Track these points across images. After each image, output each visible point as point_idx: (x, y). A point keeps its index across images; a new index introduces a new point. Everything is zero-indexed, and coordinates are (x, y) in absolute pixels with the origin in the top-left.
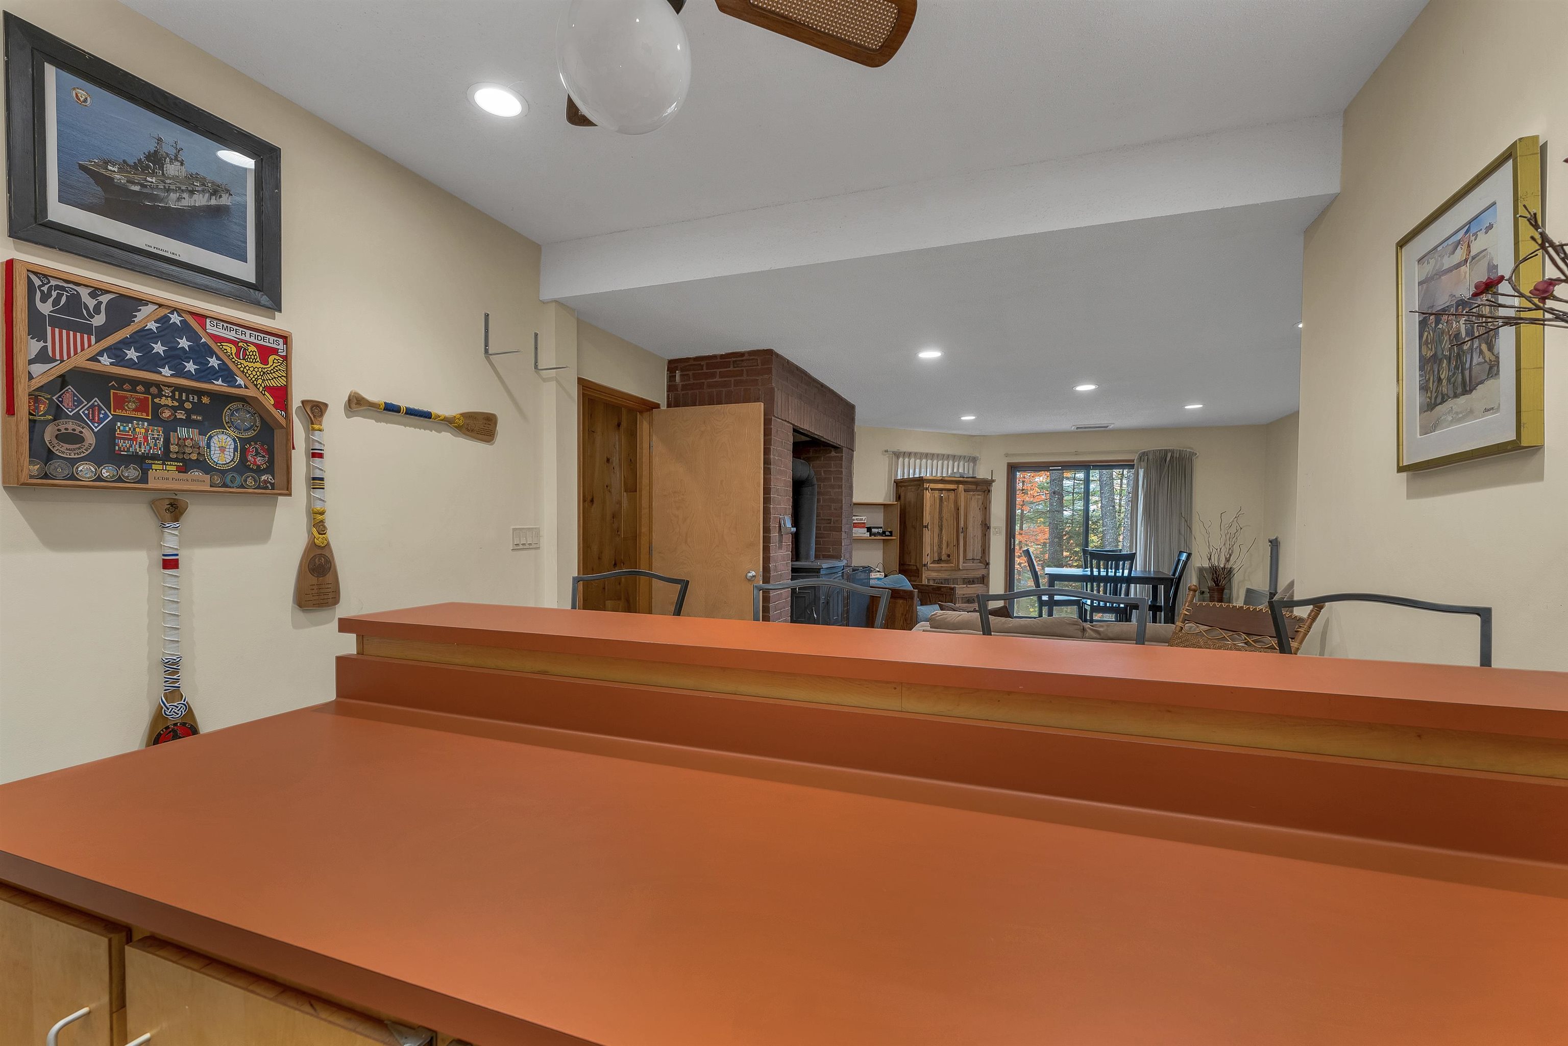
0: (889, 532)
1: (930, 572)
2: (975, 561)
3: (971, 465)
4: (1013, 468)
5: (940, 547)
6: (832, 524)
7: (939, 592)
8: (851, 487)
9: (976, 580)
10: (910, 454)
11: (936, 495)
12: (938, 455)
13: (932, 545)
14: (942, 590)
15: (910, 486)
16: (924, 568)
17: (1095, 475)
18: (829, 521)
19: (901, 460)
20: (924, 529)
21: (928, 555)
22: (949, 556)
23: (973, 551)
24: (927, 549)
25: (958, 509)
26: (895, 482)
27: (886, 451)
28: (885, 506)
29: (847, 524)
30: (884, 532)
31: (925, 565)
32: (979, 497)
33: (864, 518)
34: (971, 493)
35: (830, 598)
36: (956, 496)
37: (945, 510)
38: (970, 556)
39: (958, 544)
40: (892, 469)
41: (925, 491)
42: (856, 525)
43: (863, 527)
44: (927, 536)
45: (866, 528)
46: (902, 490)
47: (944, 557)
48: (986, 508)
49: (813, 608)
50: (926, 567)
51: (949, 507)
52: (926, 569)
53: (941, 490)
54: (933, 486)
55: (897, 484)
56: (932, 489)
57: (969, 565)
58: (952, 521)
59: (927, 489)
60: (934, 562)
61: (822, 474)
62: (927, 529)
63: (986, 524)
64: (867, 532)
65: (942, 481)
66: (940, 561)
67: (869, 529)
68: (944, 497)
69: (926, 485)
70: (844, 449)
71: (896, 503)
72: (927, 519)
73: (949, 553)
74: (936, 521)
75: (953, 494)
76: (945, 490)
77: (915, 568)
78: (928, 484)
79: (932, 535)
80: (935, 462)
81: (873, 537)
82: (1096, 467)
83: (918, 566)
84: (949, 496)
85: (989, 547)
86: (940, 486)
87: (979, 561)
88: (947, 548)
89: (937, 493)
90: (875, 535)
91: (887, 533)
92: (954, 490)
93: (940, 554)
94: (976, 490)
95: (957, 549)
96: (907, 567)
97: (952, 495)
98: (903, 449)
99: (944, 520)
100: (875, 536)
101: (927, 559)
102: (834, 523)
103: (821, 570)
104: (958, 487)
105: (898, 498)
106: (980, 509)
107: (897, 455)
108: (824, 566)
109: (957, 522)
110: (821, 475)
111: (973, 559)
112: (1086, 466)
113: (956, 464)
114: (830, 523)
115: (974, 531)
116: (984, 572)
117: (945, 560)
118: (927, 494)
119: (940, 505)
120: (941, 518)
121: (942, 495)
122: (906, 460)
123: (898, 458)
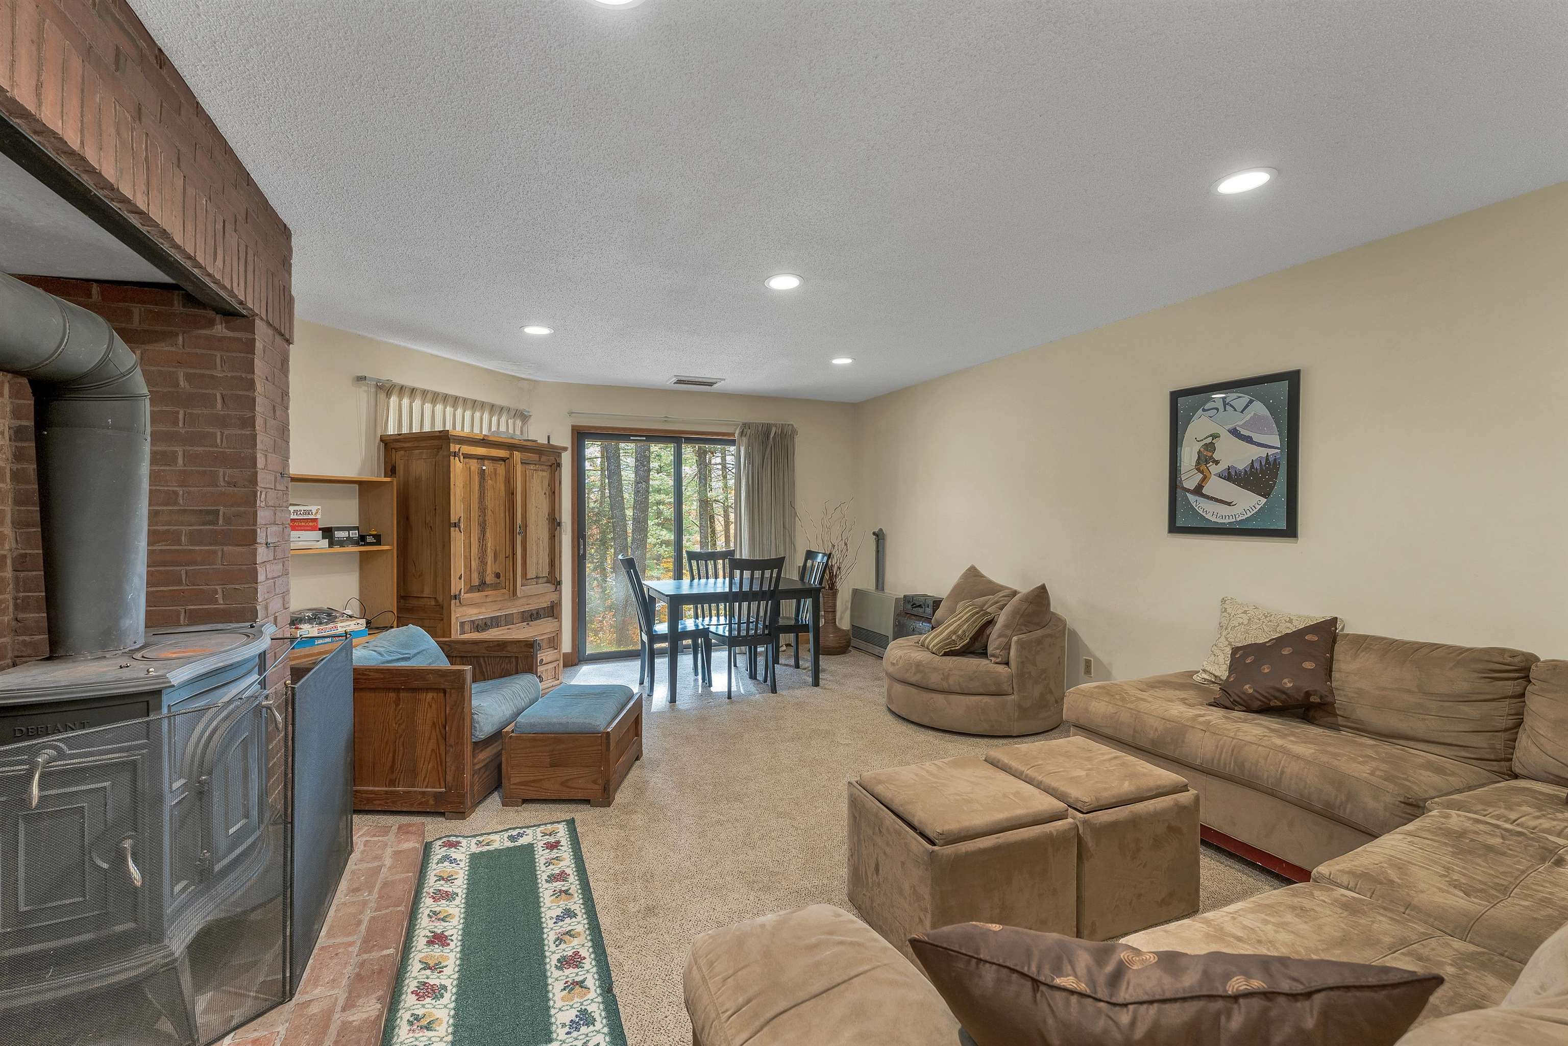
0: (374, 536)
1: (464, 608)
2: (540, 581)
3: (519, 423)
4: (581, 435)
5: (482, 561)
6: (221, 525)
7: (504, 654)
8: (284, 431)
9: (541, 613)
10: (413, 391)
11: (472, 468)
12: (465, 400)
13: (468, 559)
14: (509, 648)
15: (417, 448)
16: (453, 602)
17: (689, 452)
18: (211, 518)
19: (394, 400)
20: (452, 529)
21: (460, 578)
22: (498, 576)
23: (537, 564)
24: (458, 567)
25: (513, 494)
26: (382, 440)
27: (361, 379)
28: (360, 483)
29: (275, 524)
30: (362, 538)
31: (455, 596)
32: (545, 474)
33: (314, 509)
34: (532, 467)
35: (210, 773)
36: (508, 472)
37: (489, 494)
38: (531, 573)
39: (514, 554)
40: (376, 416)
41: (452, 458)
42: (297, 525)
43: (313, 529)
44: (458, 541)
45: (320, 529)
46: (399, 458)
47: (490, 579)
48: (554, 493)
49: (127, 844)
50: (458, 601)
51: (495, 489)
52: (458, 604)
53: (481, 458)
54: (466, 449)
55: (386, 444)
56: (466, 456)
57: (532, 589)
58: (502, 515)
59: (455, 454)
60: (471, 589)
61: (182, 383)
62: (457, 529)
63: (554, 519)
64: (323, 538)
65: (484, 442)
66: (482, 586)
67: (328, 532)
68: (487, 471)
69: (454, 447)
70: (258, 322)
71: (388, 479)
72: (457, 510)
73: (498, 571)
74: (475, 514)
75: (503, 467)
76: (489, 459)
77: (433, 603)
78: (458, 447)
79: (467, 541)
80: (459, 411)
81: (337, 549)
82: (689, 440)
83: (440, 599)
84: (495, 470)
85: (560, 556)
86: (481, 451)
87: (546, 579)
88: (495, 562)
89: (474, 465)
90: (341, 543)
91: (370, 539)
92: (503, 460)
93: (482, 574)
94: (539, 463)
95: (511, 564)
96: (414, 602)
97: (501, 469)
98: (398, 380)
99: (489, 513)
100: (342, 546)
101: (457, 585)
102: (227, 521)
103: (164, 692)
104: (512, 455)
105: (391, 470)
106: (545, 494)
107: (385, 389)
108: (179, 676)
109: (511, 515)
110: (178, 385)
111: (537, 577)
112: (675, 438)
113: (495, 419)
114: (215, 523)
115: (538, 531)
116: (554, 597)
117: (492, 584)
118: (457, 466)
119: (480, 485)
120: (483, 510)
121: (484, 468)
122: (406, 402)
123: (389, 394)
